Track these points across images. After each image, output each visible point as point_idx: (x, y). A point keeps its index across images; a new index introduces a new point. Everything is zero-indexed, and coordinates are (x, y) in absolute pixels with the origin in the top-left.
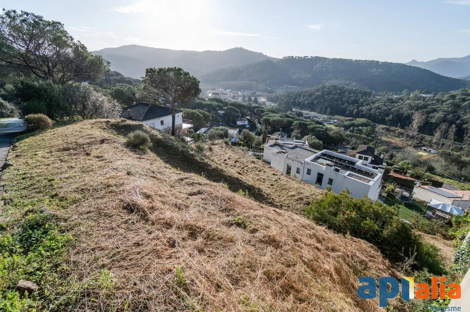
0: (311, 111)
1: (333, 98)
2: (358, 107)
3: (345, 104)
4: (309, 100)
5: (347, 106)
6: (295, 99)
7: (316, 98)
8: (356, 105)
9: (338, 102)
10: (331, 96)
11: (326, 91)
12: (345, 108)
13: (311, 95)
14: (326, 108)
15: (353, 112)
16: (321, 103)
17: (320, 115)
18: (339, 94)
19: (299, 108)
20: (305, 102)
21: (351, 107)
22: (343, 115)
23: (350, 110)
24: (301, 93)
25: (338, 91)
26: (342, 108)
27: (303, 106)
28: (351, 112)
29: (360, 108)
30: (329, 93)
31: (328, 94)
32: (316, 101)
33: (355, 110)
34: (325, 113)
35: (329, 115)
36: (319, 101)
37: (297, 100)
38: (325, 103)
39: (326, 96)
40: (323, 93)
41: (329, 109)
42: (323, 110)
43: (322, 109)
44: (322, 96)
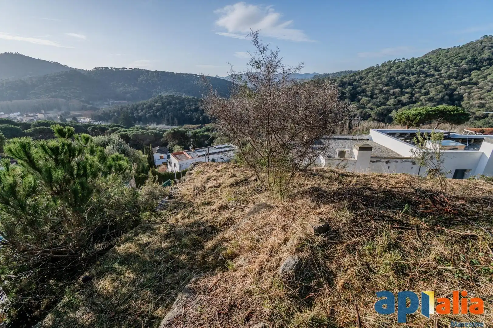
0: (157, 124)
1: (175, 108)
2: (202, 115)
3: (189, 112)
4: (149, 113)
5: (191, 114)
6: (133, 113)
7: (158, 110)
8: (199, 112)
9: (181, 112)
10: (173, 106)
11: (165, 102)
12: (191, 116)
13: (150, 107)
14: (173, 119)
15: (199, 119)
16: (165, 114)
17: (169, 126)
18: (180, 103)
19: (141, 123)
20: (147, 116)
21: (196, 115)
22: (191, 124)
23: (196, 118)
24: (138, 106)
25: (177, 101)
26: (188, 116)
27: (144, 120)
28: (198, 119)
29: (204, 114)
30: (169, 103)
31: (168, 105)
32: (158, 113)
33: (201, 117)
34: (173, 124)
35: (177, 125)
36: (162, 112)
37: (135, 114)
38: (170, 114)
39: (168, 107)
40: (163, 104)
41: (176, 120)
42: (171, 121)
43: (168, 120)
44: (163, 107)
